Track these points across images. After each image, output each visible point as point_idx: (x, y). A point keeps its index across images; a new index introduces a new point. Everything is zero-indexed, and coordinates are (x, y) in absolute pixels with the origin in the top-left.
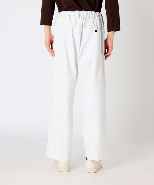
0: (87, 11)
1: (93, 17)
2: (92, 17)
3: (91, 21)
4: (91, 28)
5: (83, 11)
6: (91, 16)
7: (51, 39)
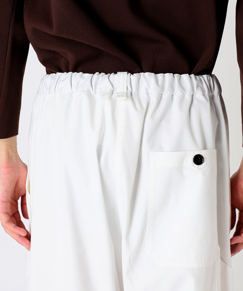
0: (160, 76)
1: (188, 97)
2: (182, 98)
3: (177, 115)
4: (178, 147)
5: (147, 74)
6: (178, 93)
7: (17, 184)
